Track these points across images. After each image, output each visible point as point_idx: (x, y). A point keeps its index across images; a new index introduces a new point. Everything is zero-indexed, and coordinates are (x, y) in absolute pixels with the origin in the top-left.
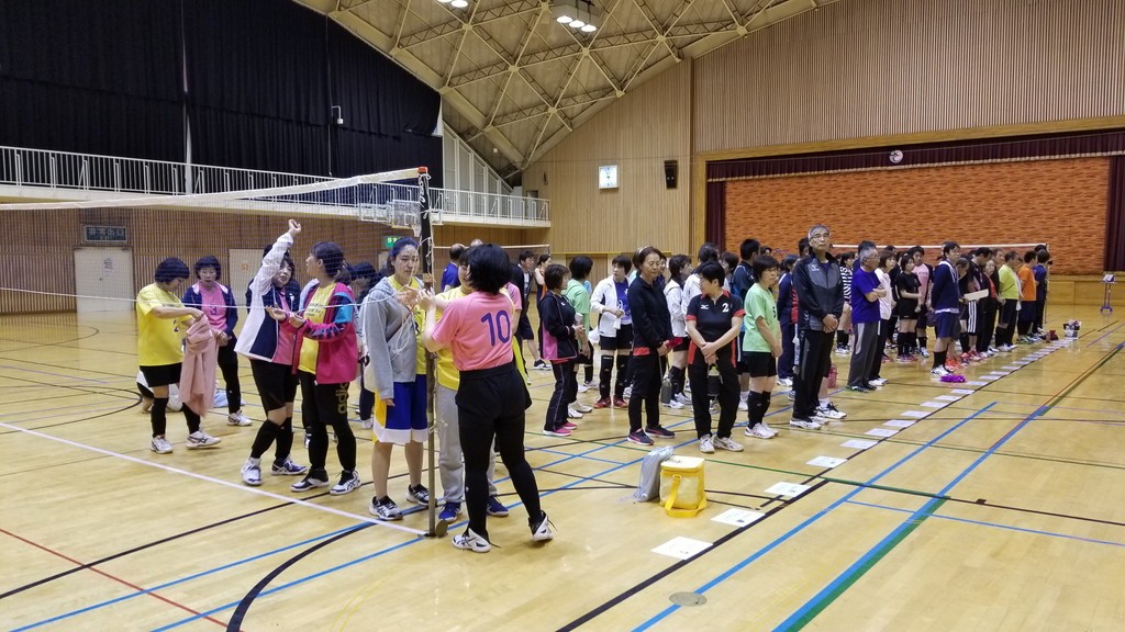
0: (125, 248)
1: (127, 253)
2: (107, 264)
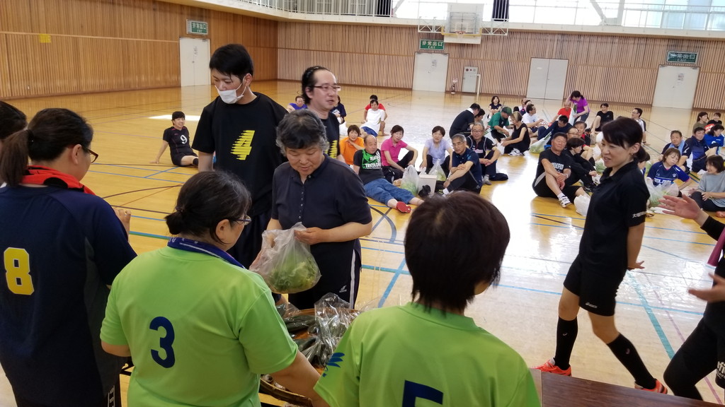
0: (695, 67)
1: (697, 71)
2: (680, 77)
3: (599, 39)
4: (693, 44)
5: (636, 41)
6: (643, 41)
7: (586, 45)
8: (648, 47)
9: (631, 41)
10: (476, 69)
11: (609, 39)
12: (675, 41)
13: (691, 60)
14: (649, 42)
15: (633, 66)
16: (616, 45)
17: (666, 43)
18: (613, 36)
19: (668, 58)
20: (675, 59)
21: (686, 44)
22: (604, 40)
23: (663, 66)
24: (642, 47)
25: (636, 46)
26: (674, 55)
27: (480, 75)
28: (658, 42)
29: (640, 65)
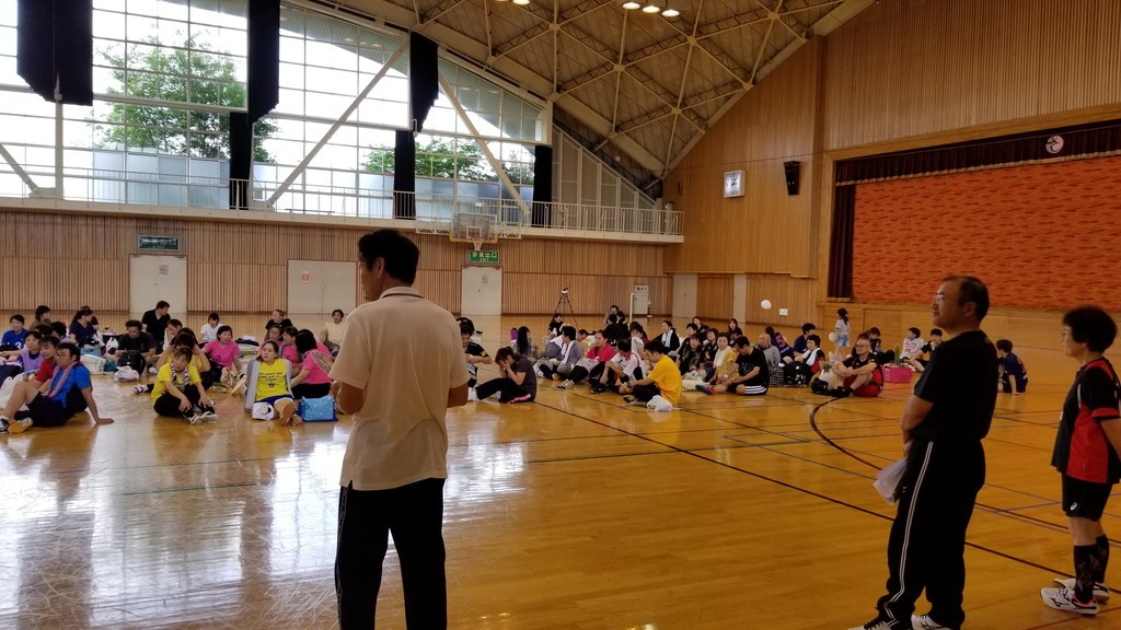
1: (183, 262)
2: (163, 270)
3: (31, 218)
4: (171, 225)
5: (90, 221)
6: (99, 221)
7: (11, 227)
8: (108, 229)
9: (82, 221)
11: (47, 219)
12: (146, 221)
13: (171, 247)
14: (108, 222)
15: (90, 256)
16: (59, 227)
17: (134, 223)
18: (53, 213)
19: (139, 245)
20: (150, 245)
21: (161, 225)
22: (40, 219)
23: (136, 255)
24: (100, 230)
25: (90, 229)
26: (147, 241)
28: (122, 223)
29: (102, 256)
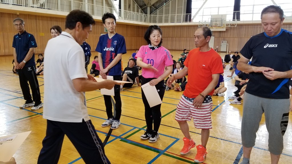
10: (226, 41)
27: (228, 44)
